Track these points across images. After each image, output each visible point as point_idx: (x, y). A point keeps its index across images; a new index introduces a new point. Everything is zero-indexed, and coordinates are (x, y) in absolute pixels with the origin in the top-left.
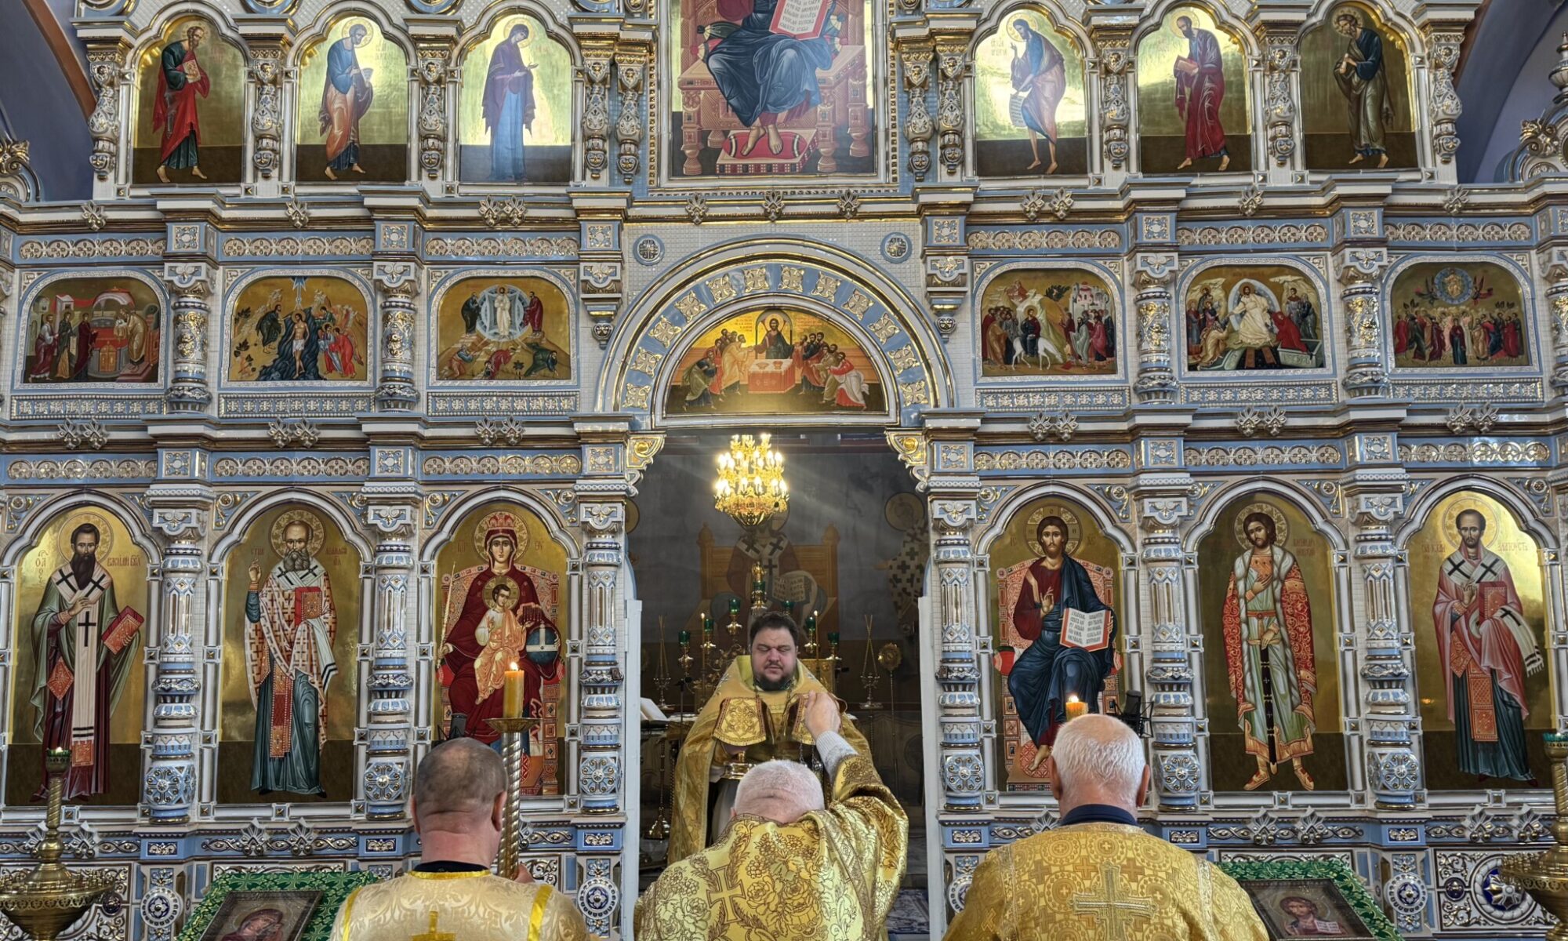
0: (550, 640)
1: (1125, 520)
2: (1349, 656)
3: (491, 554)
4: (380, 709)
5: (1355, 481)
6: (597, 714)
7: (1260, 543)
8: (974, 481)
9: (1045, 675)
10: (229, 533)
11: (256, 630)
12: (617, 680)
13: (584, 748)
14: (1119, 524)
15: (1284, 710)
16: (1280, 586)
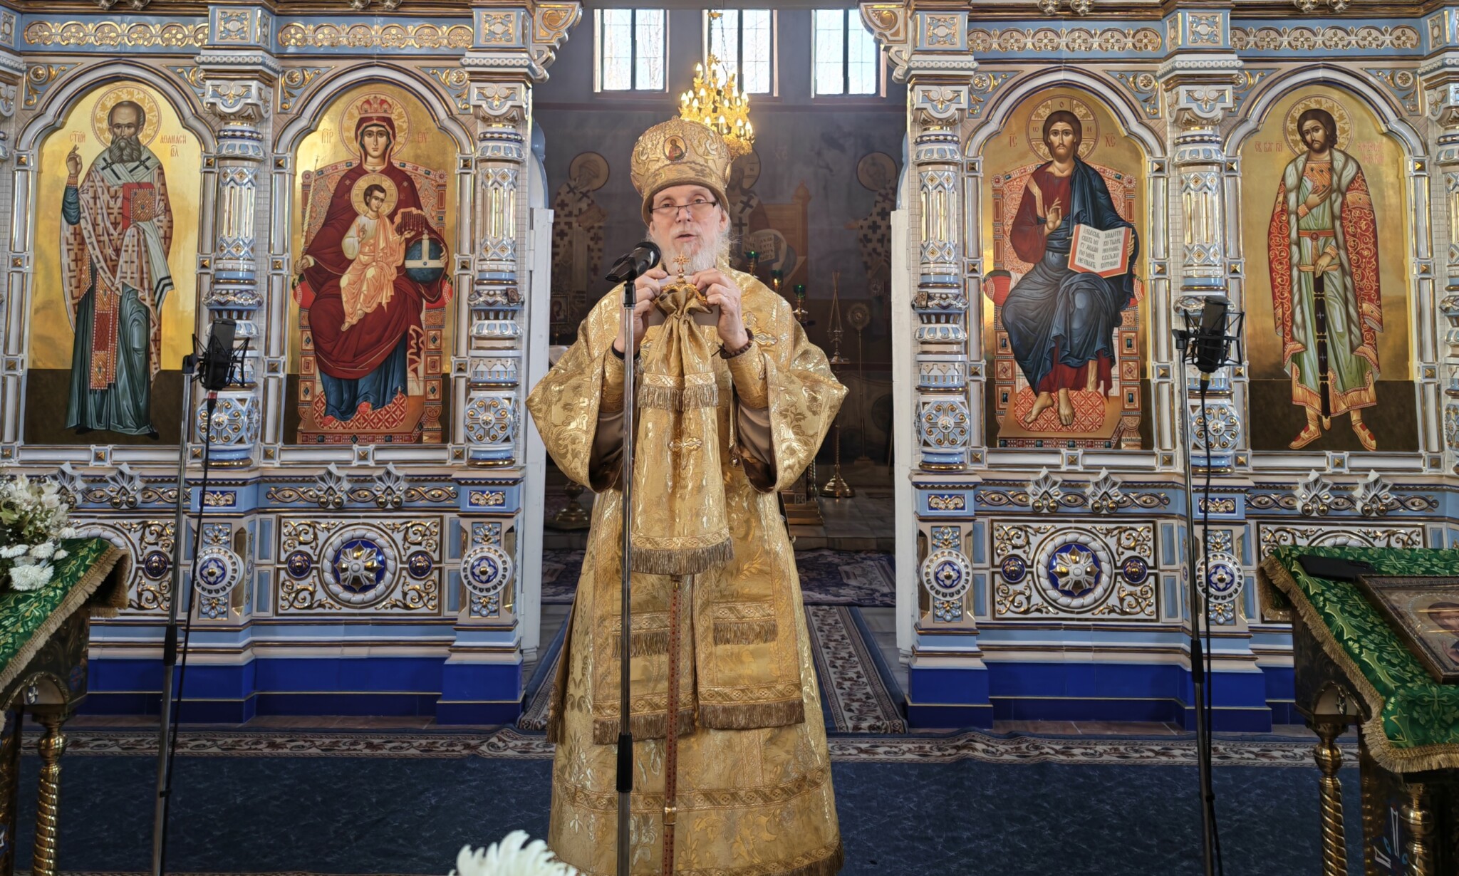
0: (436, 252)
1: (1154, 116)
2: (1426, 287)
6: (488, 344)
7: (1317, 146)
8: (967, 62)
9: (1048, 307)
10: (41, 115)
11: (75, 234)
12: (514, 302)
13: (472, 386)
14: (1146, 121)
15: (1341, 352)
16: (1340, 200)
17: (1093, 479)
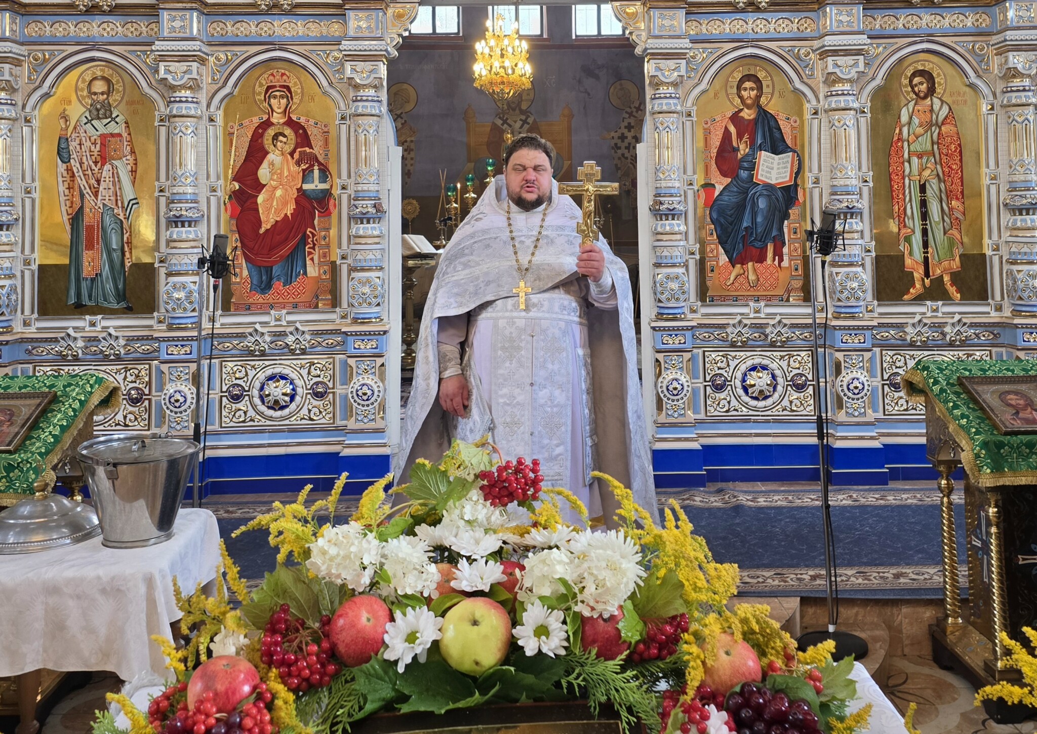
0: (323, 179)
1: (811, 77)
2: (993, 189)
3: (270, 106)
4: (175, 236)
5: (1006, 40)
6: (363, 241)
7: (922, 95)
8: (686, 43)
9: (740, 208)
10: (39, 86)
11: (67, 170)
12: (380, 211)
13: (352, 269)
14: (806, 80)
15: (938, 234)
16: (937, 131)
17: (772, 322)
